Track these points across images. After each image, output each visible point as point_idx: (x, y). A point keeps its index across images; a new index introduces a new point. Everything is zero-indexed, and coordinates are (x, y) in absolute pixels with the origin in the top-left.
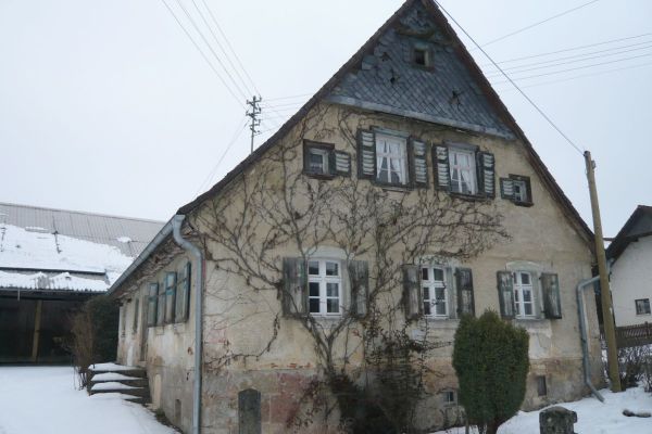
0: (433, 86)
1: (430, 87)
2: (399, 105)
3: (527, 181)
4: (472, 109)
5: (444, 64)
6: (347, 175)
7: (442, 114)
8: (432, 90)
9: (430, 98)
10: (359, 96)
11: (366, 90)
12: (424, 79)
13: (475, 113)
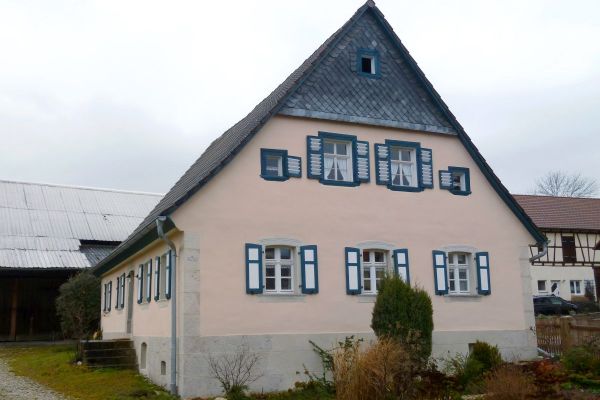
0: (377, 91)
1: (375, 92)
2: (344, 111)
3: (466, 171)
4: (414, 109)
5: (389, 70)
6: (299, 176)
7: (385, 116)
8: (377, 96)
9: (374, 102)
10: (309, 106)
11: (315, 100)
12: (370, 86)
13: (417, 113)
